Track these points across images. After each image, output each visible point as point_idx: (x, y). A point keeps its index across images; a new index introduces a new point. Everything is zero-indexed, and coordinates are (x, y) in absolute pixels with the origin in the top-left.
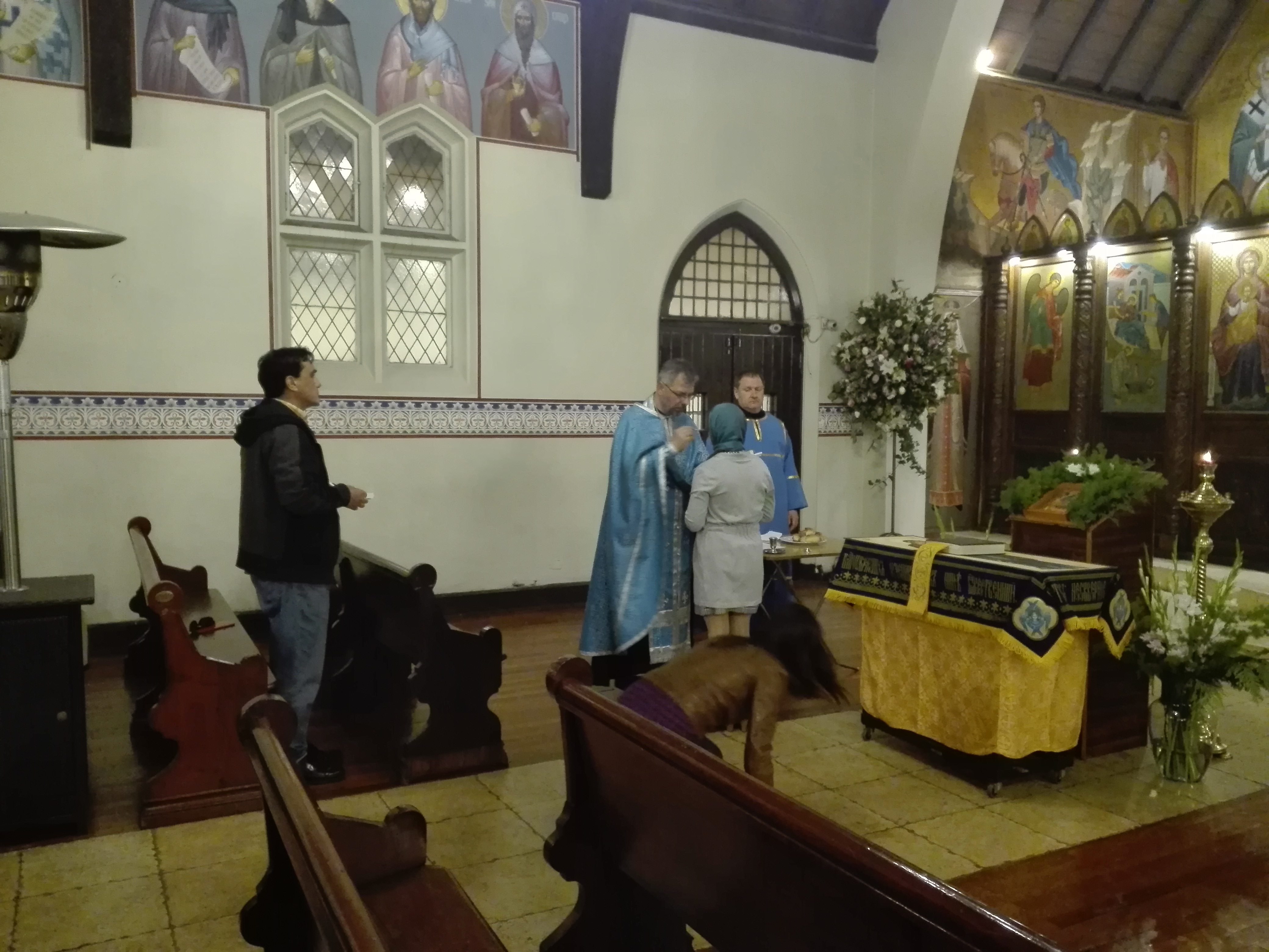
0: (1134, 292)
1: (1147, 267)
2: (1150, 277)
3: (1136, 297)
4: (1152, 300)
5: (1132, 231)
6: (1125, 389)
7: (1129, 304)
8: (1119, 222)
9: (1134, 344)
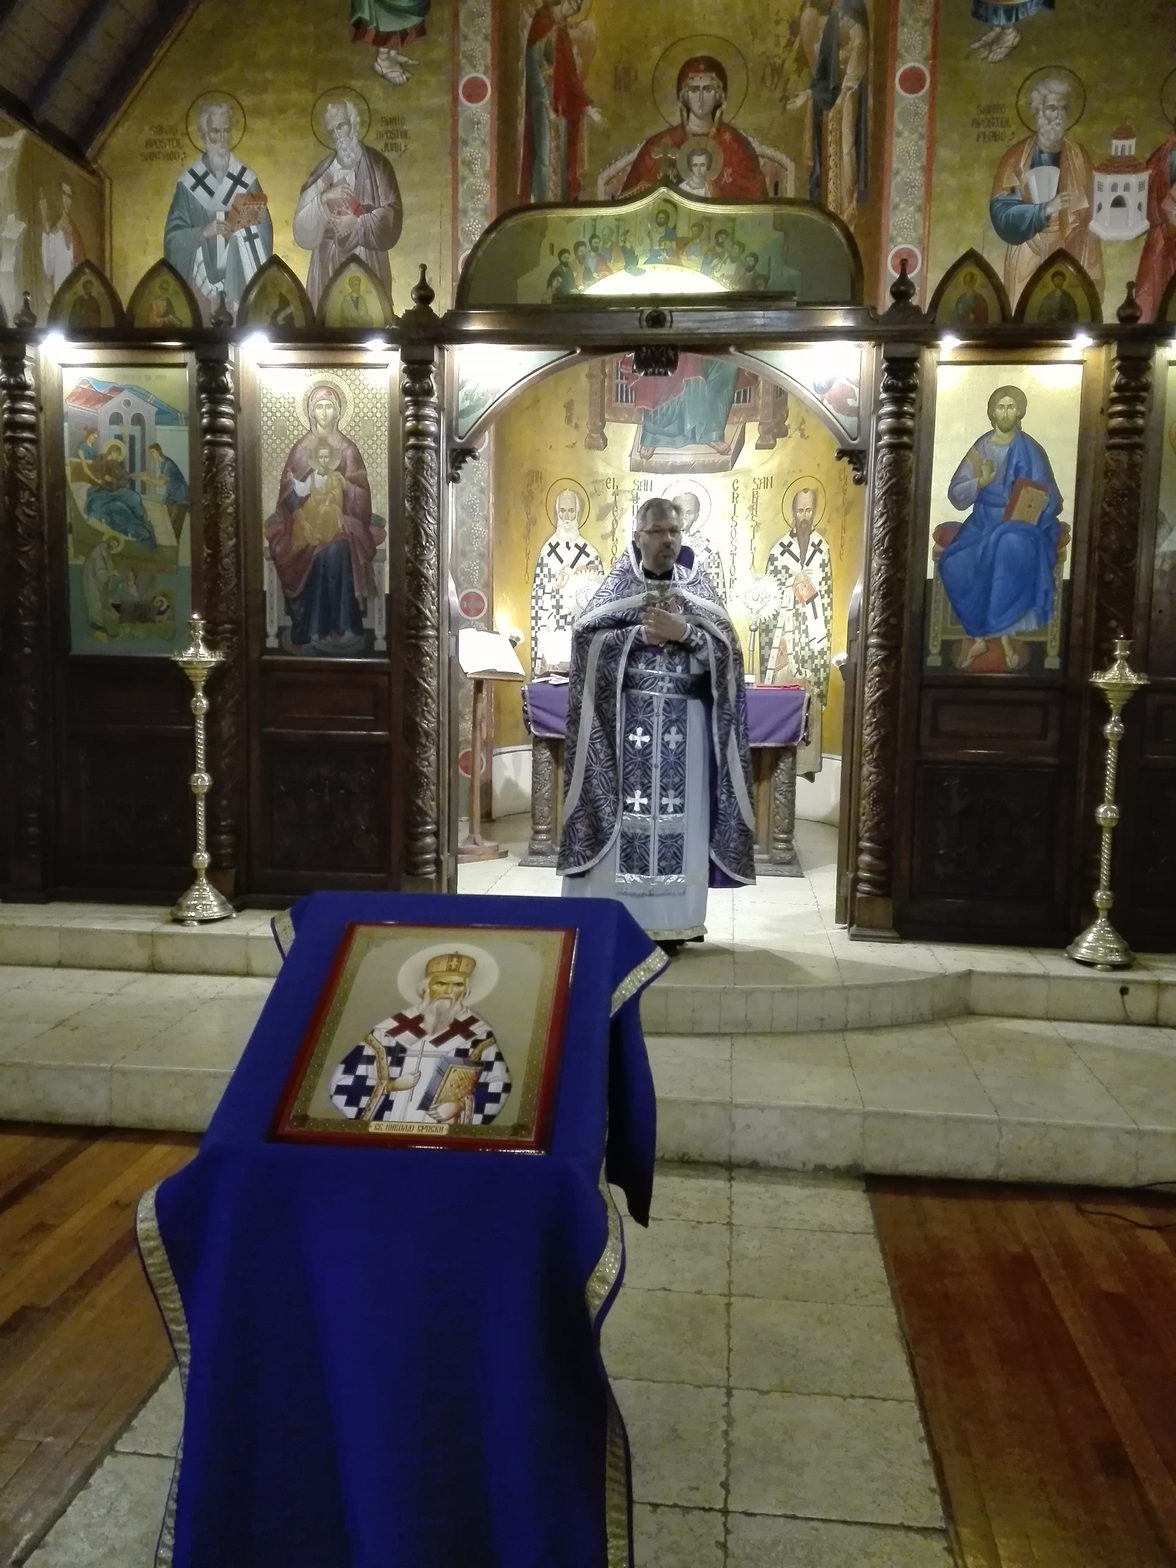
0: (119, 437)
1: (143, 395)
2: (149, 413)
3: (125, 448)
4: (155, 454)
5: (108, 321)
6: (115, 615)
7: (109, 458)
8: (80, 302)
9: (126, 533)
